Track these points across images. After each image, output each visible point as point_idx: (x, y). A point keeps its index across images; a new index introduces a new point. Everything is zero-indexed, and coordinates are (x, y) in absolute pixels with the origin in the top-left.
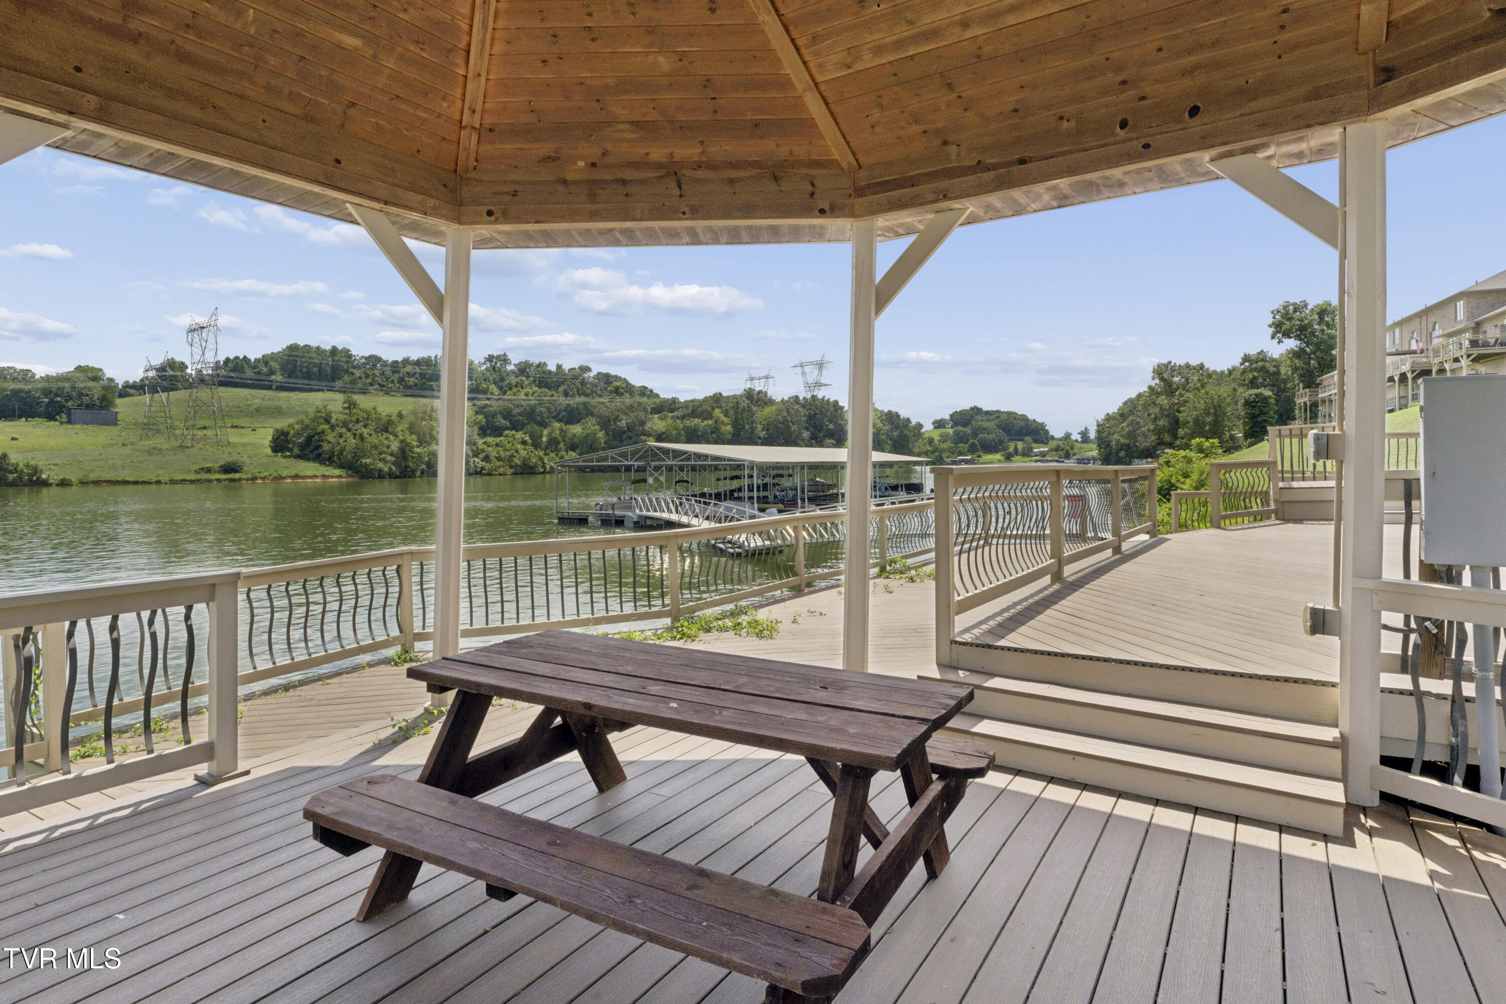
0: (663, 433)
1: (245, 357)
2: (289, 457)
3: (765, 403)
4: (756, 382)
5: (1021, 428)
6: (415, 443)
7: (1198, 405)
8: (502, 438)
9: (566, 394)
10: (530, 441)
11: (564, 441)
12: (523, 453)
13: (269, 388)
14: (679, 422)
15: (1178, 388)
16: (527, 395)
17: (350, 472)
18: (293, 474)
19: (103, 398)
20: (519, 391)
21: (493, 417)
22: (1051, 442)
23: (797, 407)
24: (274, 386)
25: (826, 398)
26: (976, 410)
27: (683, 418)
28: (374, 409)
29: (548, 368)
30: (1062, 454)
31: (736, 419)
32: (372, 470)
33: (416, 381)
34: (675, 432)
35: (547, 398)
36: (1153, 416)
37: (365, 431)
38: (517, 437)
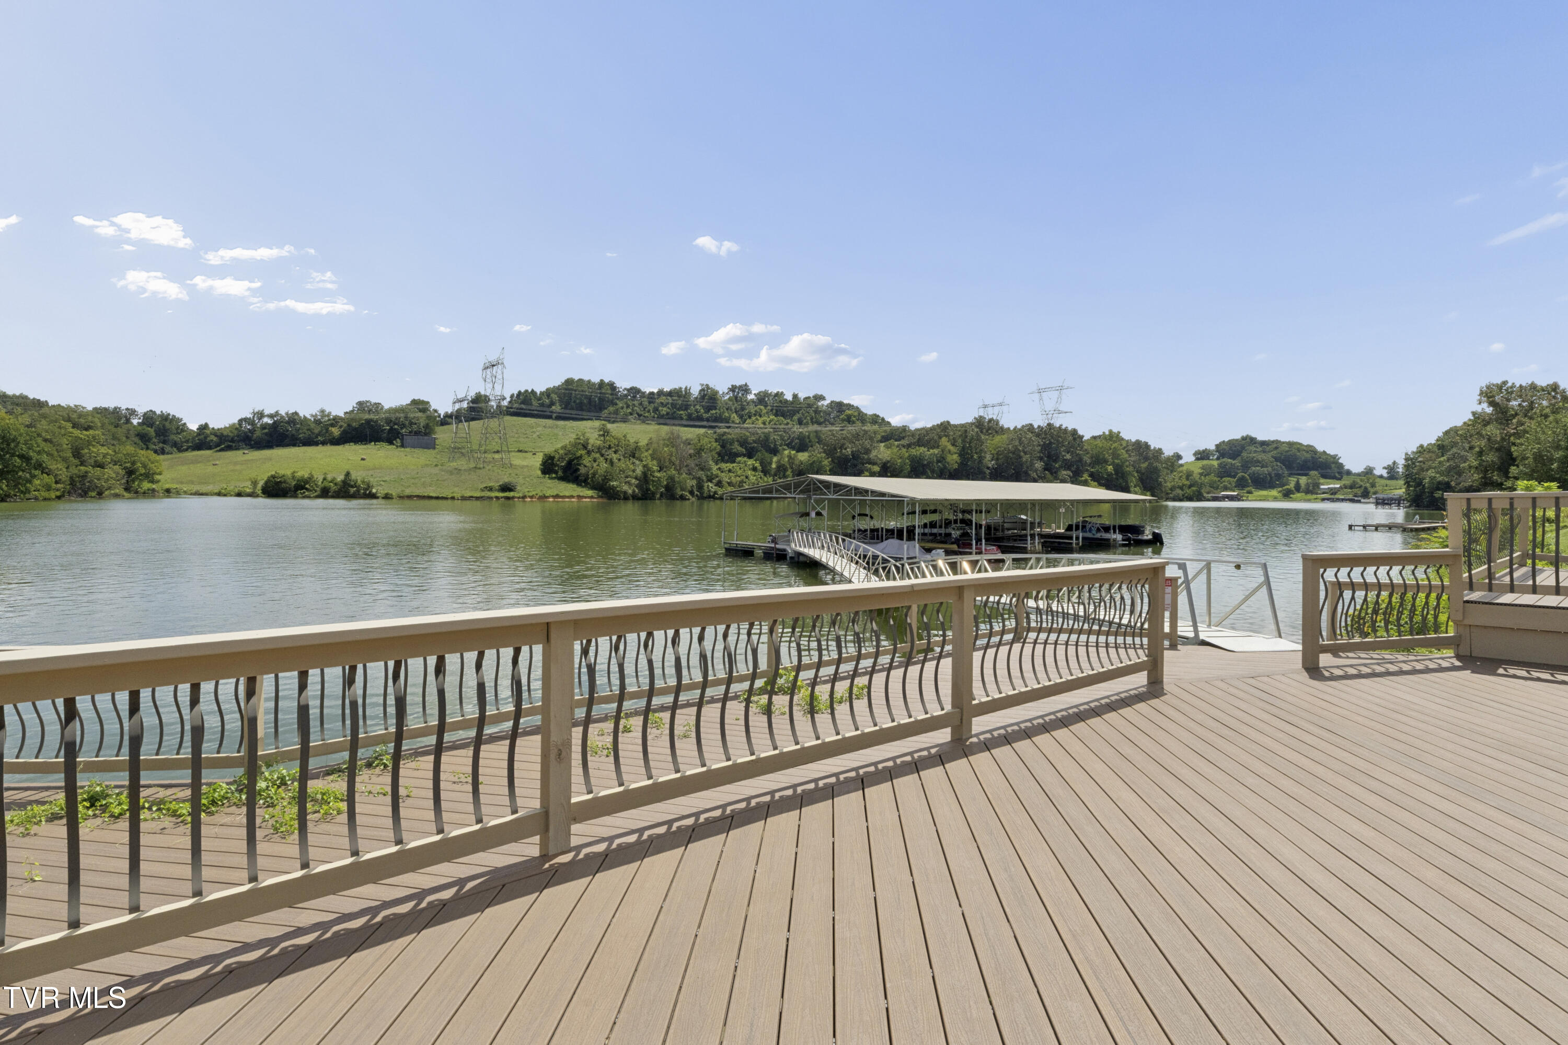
0: (888, 462)
1: (533, 390)
2: (555, 478)
3: (996, 432)
4: (990, 409)
5: (1306, 461)
6: (655, 468)
7: (1543, 437)
8: (734, 465)
9: (800, 422)
10: (759, 468)
11: (792, 468)
12: (753, 479)
13: (550, 417)
14: (904, 450)
15: (1516, 414)
16: (764, 423)
17: (600, 493)
18: (555, 494)
19: (427, 426)
20: (757, 419)
21: (731, 444)
22: (1345, 477)
23: (1030, 435)
24: (554, 415)
25: (1063, 427)
26: (1249, 441)
27: (909, 446)
28: (625, 436)
29: (785, 397)
30: (1359, 491)
31: (963, 448)
32: (618, 491)
33: (668, 410)
34: (900, 461)
35: (782, 426)
36: (1477, 449)
37: (615, 457)
38: (749, 463)
